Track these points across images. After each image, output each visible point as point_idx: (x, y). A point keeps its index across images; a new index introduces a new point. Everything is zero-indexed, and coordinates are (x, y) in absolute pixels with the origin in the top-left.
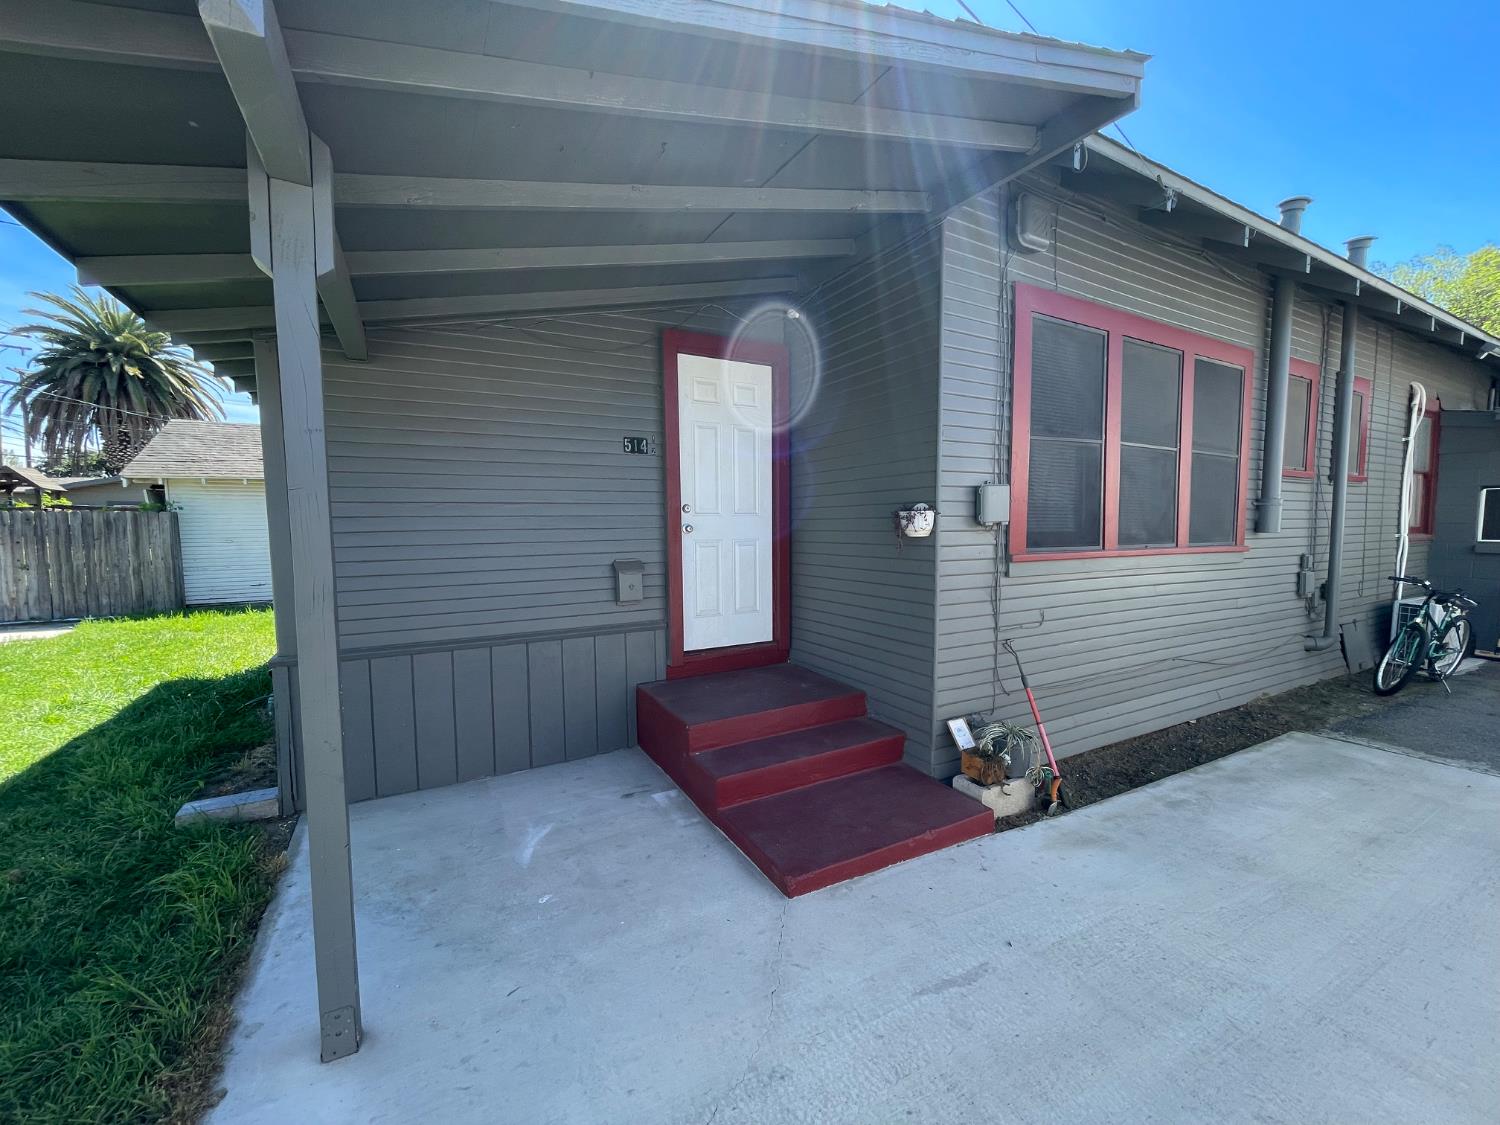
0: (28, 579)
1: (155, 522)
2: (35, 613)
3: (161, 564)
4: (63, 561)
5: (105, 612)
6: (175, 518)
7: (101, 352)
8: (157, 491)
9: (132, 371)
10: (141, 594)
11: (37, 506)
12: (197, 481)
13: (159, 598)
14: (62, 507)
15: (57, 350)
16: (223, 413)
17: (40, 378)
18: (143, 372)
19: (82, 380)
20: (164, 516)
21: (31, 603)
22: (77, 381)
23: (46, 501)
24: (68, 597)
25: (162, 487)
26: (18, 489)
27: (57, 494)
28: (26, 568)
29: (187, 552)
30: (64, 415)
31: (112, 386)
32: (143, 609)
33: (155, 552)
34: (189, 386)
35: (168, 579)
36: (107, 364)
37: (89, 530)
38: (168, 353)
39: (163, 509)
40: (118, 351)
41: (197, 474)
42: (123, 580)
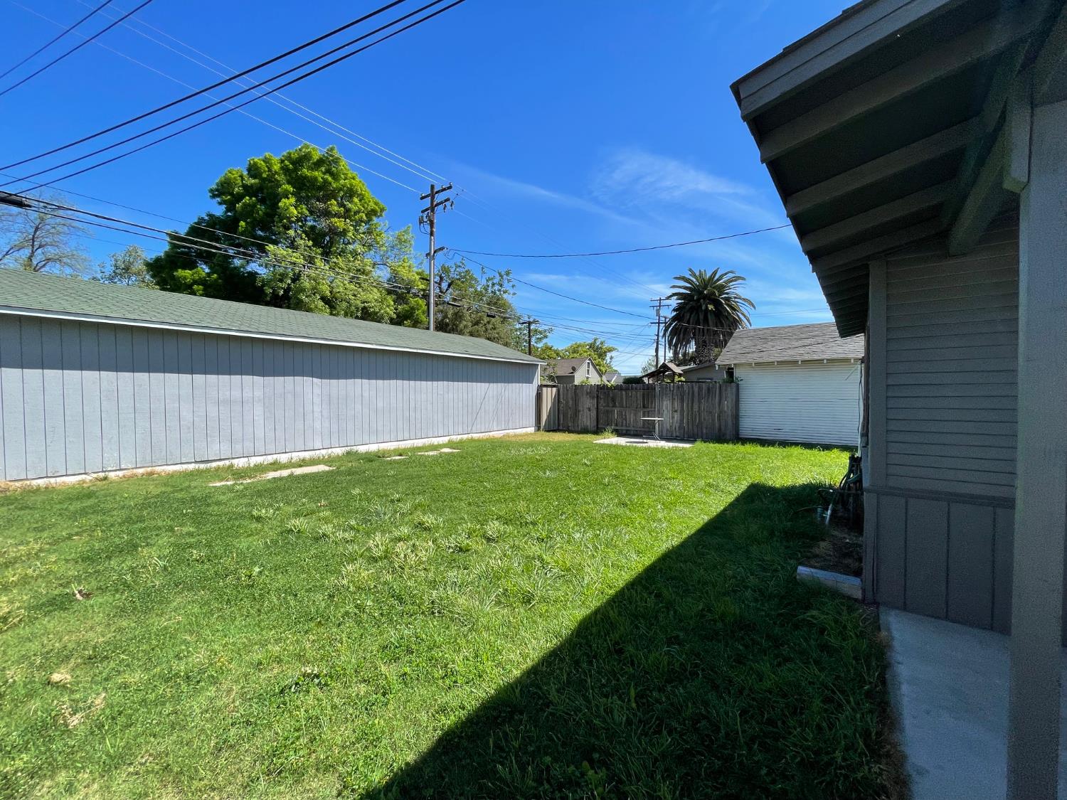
0: (677, 416)
1: (729, 389)
2: (678, 434)
3: (730, 413)
4: (690, 409)
5: (704, 437)
6: (738, 385)
7: (698, 300)
8: (730, 372)
9: (711, 307)
10: (720, 429)
11: (673, 381)
12: (750, 365)
13: (728, 432)
14: (682, 381)
15: (681, 303)
16: (750, 323)
17: (674, 319)
18: (715, 307)
19: (690, 316)
20: (733, 384)
21: (677, 429)
22: (688, 317)
23: (677, 379)
24: (690, 427)
25: (733, 369)
26: (667, 373)
27: (680, 375)
28: (676, 411)
29: (743, 406)
30: (681, 336)
31: (701, 317)
32: (720, 438)
33: (727, 405)
34: (735, 310)
35: (732, 421)
36: (701, 306)
37: (701, 393)
38: (727, 294)
39: (732, 381)
40: (705, 297)
41: (751, 361)
42: (713, 420)
